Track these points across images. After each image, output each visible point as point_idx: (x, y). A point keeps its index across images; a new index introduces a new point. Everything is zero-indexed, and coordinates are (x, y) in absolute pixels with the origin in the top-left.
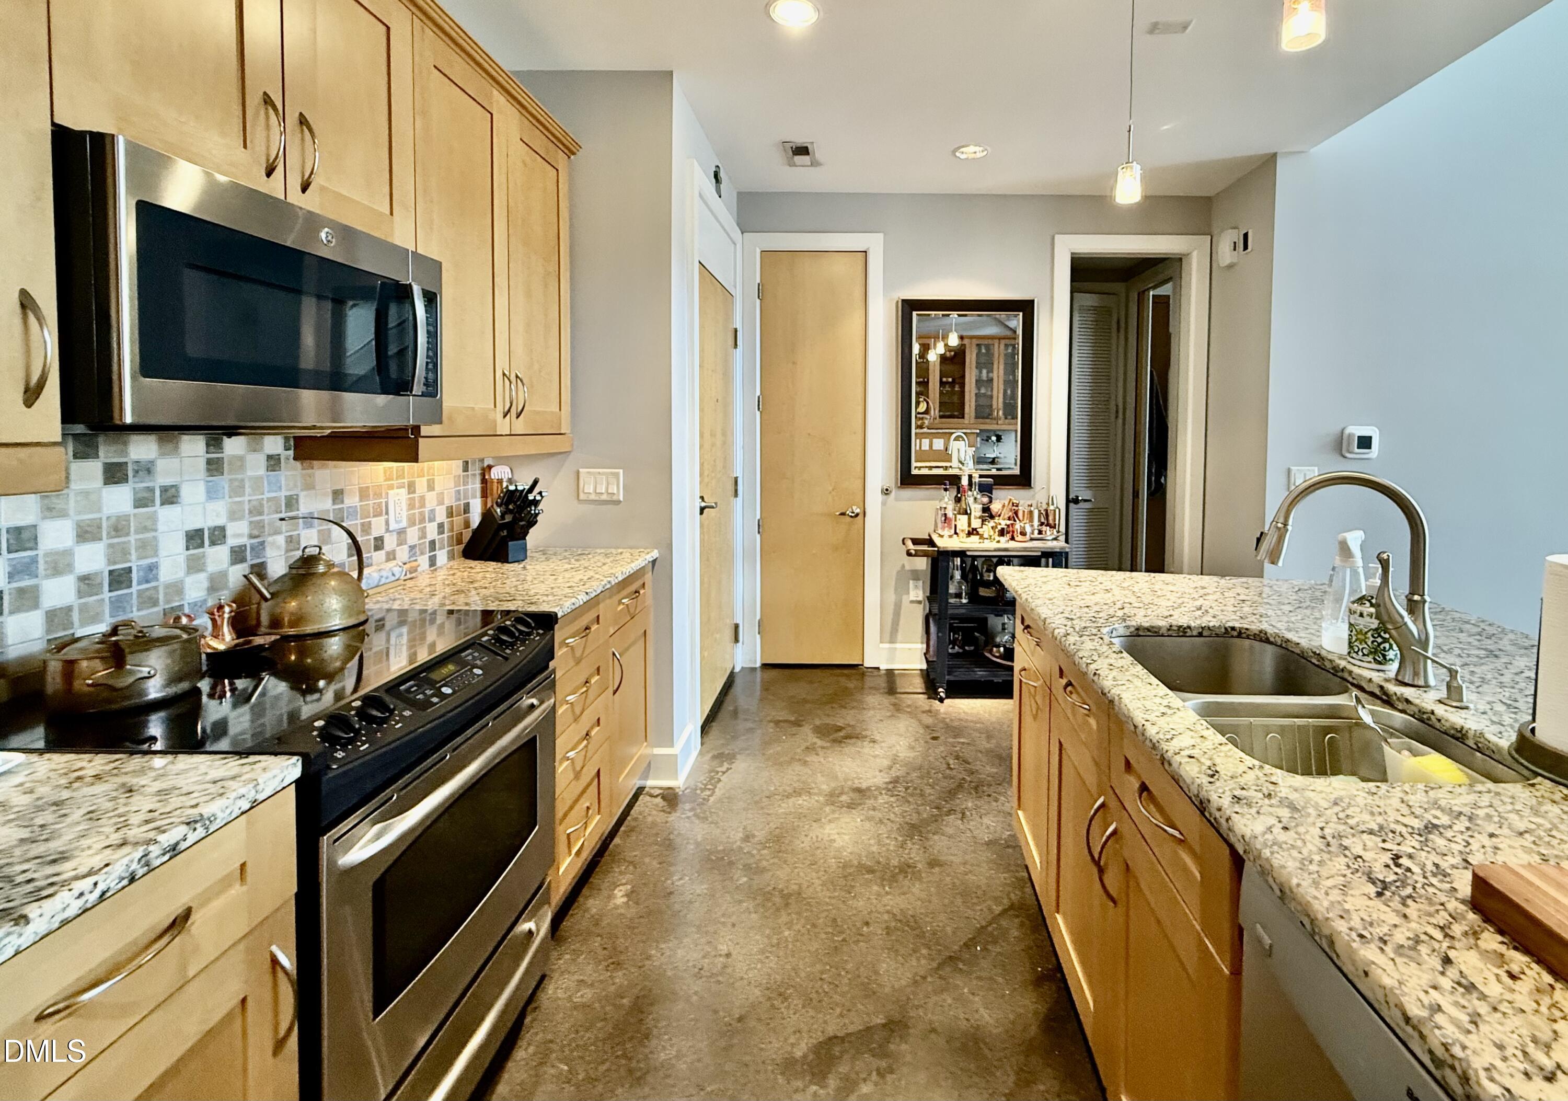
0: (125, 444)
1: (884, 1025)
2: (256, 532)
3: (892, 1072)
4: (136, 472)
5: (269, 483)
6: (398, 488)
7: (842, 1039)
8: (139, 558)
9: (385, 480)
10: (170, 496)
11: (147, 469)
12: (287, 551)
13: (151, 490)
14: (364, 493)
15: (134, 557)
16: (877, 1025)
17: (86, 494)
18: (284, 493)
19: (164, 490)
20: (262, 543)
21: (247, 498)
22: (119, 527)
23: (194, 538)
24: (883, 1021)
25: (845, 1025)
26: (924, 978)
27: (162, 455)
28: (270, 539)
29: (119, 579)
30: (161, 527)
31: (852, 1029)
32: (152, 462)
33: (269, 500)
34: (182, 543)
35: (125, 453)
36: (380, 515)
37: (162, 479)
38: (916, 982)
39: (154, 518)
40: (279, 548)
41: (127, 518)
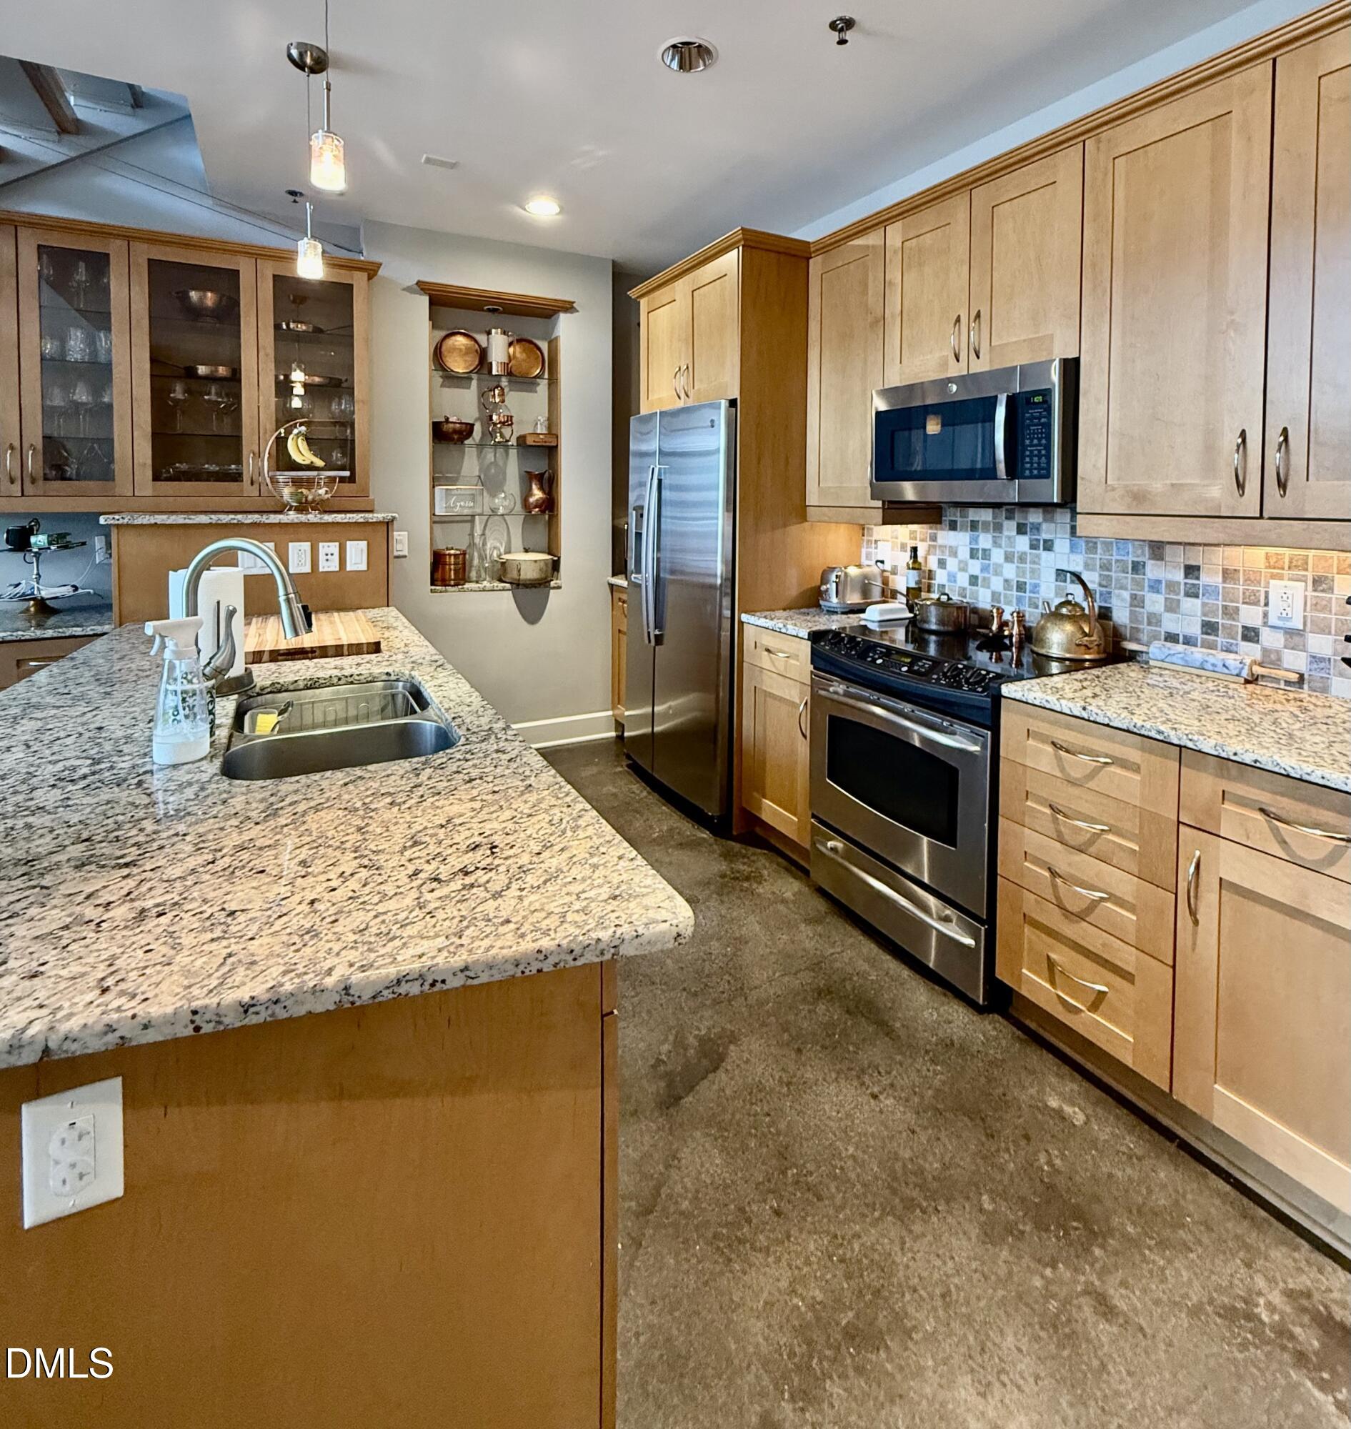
0: (1027, 512)
1: (681, 1098)
2: (1104, 583)
3: (652, 1066)
4: (1031, 529)
5: (1118, 549)
6: (1289, 579)
7: (708, 1072)
8: (1031, 578)
9: (1266, 568)
10: (1048, 546)
11: (1037, 528)
12: (1131, 606)
13: (1038, 540)
14: (1228, 574)
15: (1028, 576)
16: (687, 1095)
17: (1009, 538)
18: (1131, 558)
19: (1045, 541)
20: (1110, 593)
21: (1098, 556)
22: (1022, 559)
23: (1061, 573)
24: (683, 1101)
25: (714, 1083)
26: (668, 1167)
27: (1045, 520)
28: (1117, 591)
29: (1021, 587)
30: (1043, 564)
31: (705, 1083)
32: (1040, 524)
33: (1117, 561)
34: (1053, 576)
35: (1026, 519)
36: (1256, 603)
37: (1044, 536)
38: (674, 1157)
39: (1038, 556)
40: (1123, 600)
41: (1025, 553)
